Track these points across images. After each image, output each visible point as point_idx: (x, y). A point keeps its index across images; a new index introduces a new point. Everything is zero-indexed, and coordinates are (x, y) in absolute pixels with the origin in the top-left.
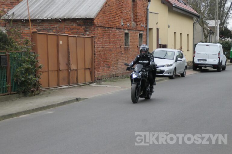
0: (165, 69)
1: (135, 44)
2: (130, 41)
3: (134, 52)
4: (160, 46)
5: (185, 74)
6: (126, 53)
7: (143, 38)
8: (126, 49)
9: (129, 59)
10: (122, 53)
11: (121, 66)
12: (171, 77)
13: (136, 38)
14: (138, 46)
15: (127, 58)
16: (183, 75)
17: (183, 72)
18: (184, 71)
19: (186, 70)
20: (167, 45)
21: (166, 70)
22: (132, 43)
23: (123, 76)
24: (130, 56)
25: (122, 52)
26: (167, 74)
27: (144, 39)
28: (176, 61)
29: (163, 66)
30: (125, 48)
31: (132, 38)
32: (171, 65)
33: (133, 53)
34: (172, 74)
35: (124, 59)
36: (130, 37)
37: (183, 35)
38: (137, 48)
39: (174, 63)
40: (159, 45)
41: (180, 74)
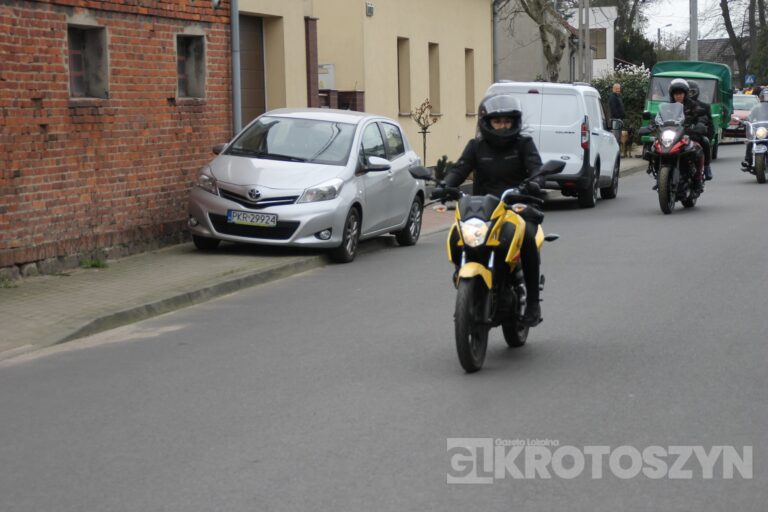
0: (303, 213)
1: (152, 89)
2: (115, 72)
3: (147, 126)
4: (323, 98)
5: (417, 231)
6: (85, 135)
7: (207, 58)
8: (86, 117)
9: (110, 166)
10: (53, 138)
11: (49, 204)
12: (333, 256)
13: (159, 58)
14: (172, 100)
15: (92, 163)
16: (403, 238)
17: (403, 223)
18: (411, 216)
19: (421, 208)
20: (362, 93)
21: (304, 220)
22: (131, 81)
23: (60, 258)
24: (121, 150)
25: (53, 132)
26: (312, 240)
27: (214, 61)
28: (363, 169)
29: (290, 200)
30: (73, 107)
31: (128, 56)
32: (332, 193)
33: (136, 134)
34: (336, 239)
35: (74, 169)
36: (109, 52)
37: (442, 50)
38: (166, 106)
39: (346, 182)
40: (321, 92)
41: (391, 233)
